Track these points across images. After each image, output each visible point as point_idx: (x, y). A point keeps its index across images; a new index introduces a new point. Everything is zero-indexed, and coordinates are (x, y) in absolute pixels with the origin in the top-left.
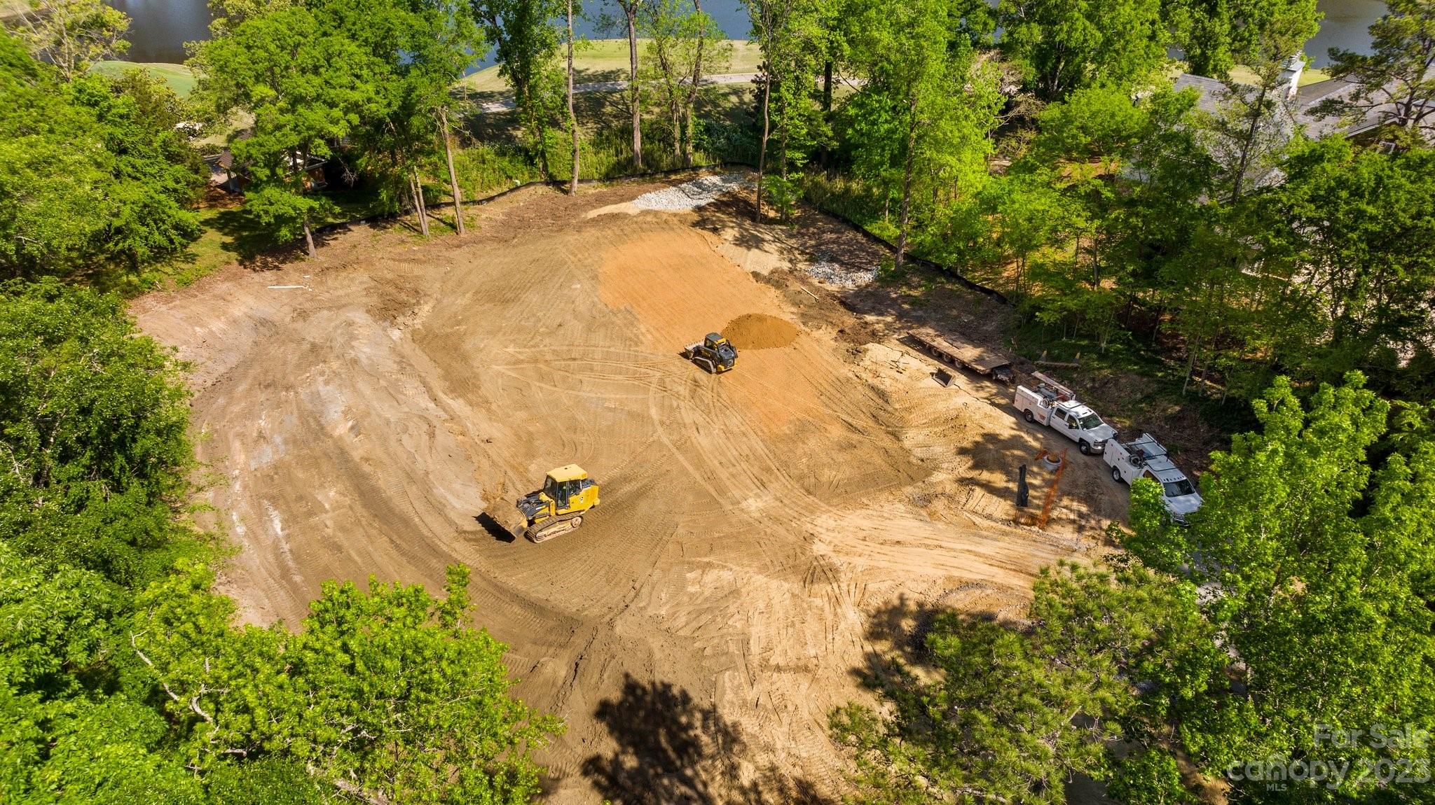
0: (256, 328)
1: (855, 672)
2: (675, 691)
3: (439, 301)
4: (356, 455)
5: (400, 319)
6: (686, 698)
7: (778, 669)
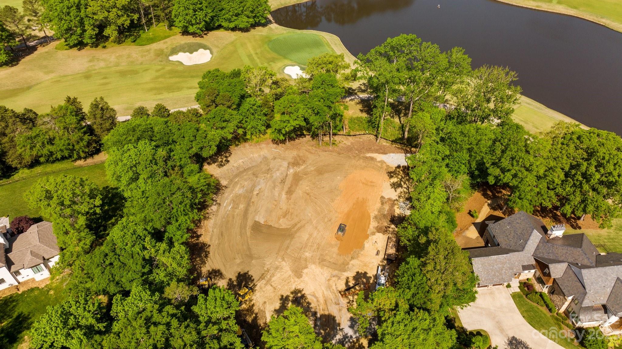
0: (263, 159)
1: (282, 296)
2: (252, 278)
3: (307, 166)
4: (253, 200)
5: (295, 167)
6: (253, 280)
7: (271, 286)
